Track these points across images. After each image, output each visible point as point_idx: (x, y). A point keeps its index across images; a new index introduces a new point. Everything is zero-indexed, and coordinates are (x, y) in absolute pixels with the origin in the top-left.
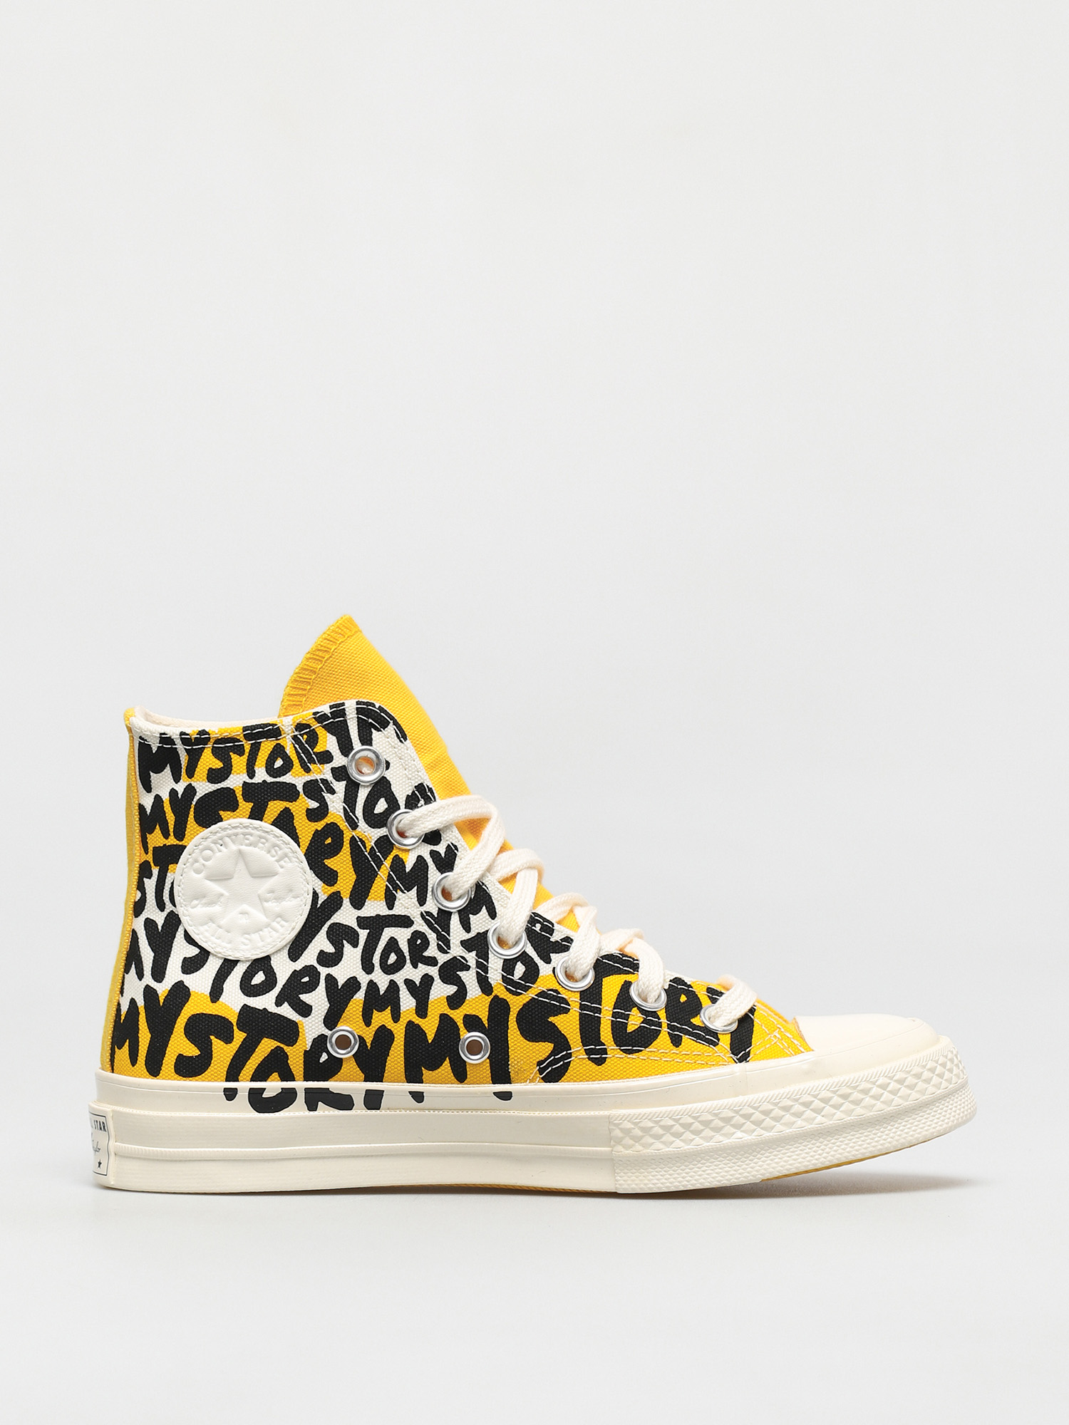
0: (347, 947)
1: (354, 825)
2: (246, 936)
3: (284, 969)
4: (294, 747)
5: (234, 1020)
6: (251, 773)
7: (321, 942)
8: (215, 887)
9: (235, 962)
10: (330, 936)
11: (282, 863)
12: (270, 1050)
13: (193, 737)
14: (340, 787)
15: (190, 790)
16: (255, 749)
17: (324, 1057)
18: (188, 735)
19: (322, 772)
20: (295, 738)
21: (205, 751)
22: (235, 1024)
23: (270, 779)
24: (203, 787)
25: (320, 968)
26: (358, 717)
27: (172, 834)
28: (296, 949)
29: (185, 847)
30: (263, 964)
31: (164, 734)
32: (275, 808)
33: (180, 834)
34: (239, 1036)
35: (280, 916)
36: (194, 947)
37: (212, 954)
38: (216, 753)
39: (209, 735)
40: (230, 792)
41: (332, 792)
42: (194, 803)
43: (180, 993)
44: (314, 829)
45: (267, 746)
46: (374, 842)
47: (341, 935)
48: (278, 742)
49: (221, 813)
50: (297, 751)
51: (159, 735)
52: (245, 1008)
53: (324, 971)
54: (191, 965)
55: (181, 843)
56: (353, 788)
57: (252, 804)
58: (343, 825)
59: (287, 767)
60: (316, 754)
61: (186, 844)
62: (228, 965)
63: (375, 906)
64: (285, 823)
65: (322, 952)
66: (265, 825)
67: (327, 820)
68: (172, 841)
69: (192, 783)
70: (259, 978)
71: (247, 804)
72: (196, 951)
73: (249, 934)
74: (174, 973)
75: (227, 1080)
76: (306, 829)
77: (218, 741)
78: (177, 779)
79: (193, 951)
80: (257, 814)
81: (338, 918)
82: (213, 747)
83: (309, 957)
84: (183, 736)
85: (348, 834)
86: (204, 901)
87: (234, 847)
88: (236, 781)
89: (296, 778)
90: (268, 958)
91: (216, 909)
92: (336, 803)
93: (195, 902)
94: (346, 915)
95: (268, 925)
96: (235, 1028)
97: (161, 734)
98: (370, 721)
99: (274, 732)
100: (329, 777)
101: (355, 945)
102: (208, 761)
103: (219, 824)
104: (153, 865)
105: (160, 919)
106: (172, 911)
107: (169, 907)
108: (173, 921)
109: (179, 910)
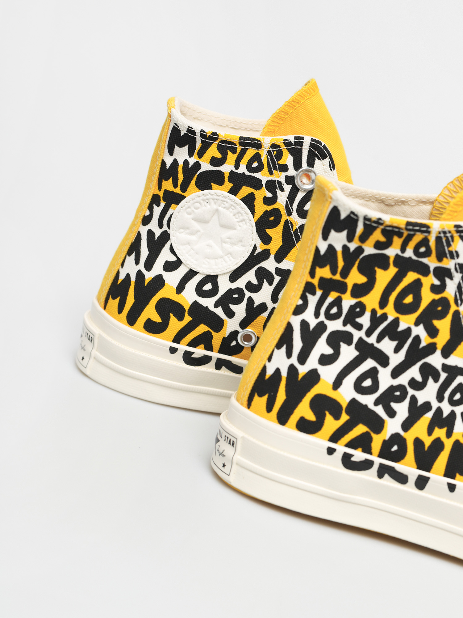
0: (265, 284)
1: (289, 213)
2: (207, 259)
3: (224, 285)
4: (267, 157)
5: (187, 308)
6: (237, 166)
7: (250, 276)
8: (196, 226)
9: (196, 273)
10: (257, 273)
11: (240, 223)
12: (203, 331)
13: (208, 135)
14: (288, 188)
15: (197, 165)
16: (243, 152)
17: (234, 343)
18: (205, 132)
19: (280, 177)
20: (269, 152)
21: (213, 145)
22: (187, 311)
23: (247, 173)
24: (206, 166)
25: (246, 292)
26: (310, 149)
27: (179, 187)
28: (235, 276)
29: (184, 197)
30: (213, 279)
31: (191, 127)
32: (246, 191)
33: (184, 188)
34: (187, 319)
35: (230, 254)
36: (174, 256)
37: (184, 264)
38: (219, 148)
39: (218, 136)
40: (221, 174)
41: (282, 190)
42: (198, 173)
43: (159, 282)
44: (265, 209)
45: (251, 152)
46: (298, 226)
47: (263, 275)
48: (258, 151)
49: (213, 184)
50: (268, 160)
51: (187, 127)
52: (195, 303)
53: (248, 294)
54: (170, 267)
55: (183, 194)
56: (295, 190)
57: (233, 185)
58: (283, 212)
59: (260, 168)
60: (279, 165)
61: (186, 196)
62: (191, 274)
63: (288, 264)
64: (249, 201)
65: (249, 282)
66: (237, 199)
67: (275, 206)
68: (178, 190)
69: (200, 161)
70: (208, 287)
71: (230, 184)
72: (175, 259)
73: (209, 259)
74: (158, 268)
75: (174, 341)
76: (261, 208)
77: (222, 141)
78: (191, 154)
79: (173, 259)
80: (234, 191)
81: (264, 264)
82: (218, 144)
83: (241, 283)
84: (202, 133)
85: (285, 217)
86: (187, 231)
87: (215, 207)
88: (227, 168)
89: (263, 176)
90: (216, 276)
91: (193, 238)
92: (282, 197)
93: (182, 230)
94: (270, 265)
95: (222, 257)
96: (186, 313)
97: (189, 127)
98: (316, 152)
99: (257, 145)
100: (283, 180)
101: (270, 284)
102: (213, 151)
103: (210, 191)
104: (162, 199)
105: (158, 232)
106: (166, 231)
107: (165, 228)
108: (165, 237)
109: (171, 232)
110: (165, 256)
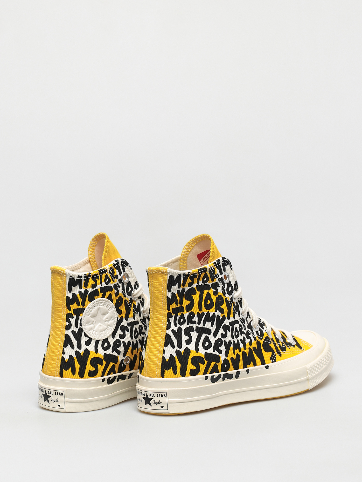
0: (126, 332)
1: (125, 296)
2: (101, 332)
3: (112, 341)
4: (110, 275)
5: (103, 358)
6: (102, 285)
7: (119, 332)
8: (92, 319)
9: (99, 341)
10: (121, 330)
11: (109, 310)
12: (111, 366)
13: (87, 275)
14: (120, 285)
15: (86, 291)
16: (101, 276)
17: (123, 365)
18: (86, 275)
19: (117, 281)
20: (110, 272)
21: (90, 279)
22: (103, 359)
23: (106, 285)
24: (90, 290)
25: (121, 340)
26: (122, 264)
27: (81, 305)
28: (113, 335)
29: (85, 308)
30: (106, 340)
31: (80, 275)
32: (108, 293)
33: (83, 304)
34: (105, 363)
35: (109, 325)
37: (93, 339)
38: (93, 279)
39: (91, 274)
40: (97, 290)
41: (119, 287)
42: (88, 295)
43: (87, 352)
45: (104, 275)
46: (129, 300)
47: (124, 329)
48: (106, 274)
49: (95, 297)
51: (78, 276)
52: (105, 354)
53: (122, 340)
54: (88, 343)
55: (83, 307)
56: (123, 285)
57: (102, 293)
58: (123, 296)
60: (115, 276)
61: (85, 307)
62: (97, 342)
63: (131, 320)
64: (110, 298)
65: (120, 334)
66: (105, 299)
67: (119, 296)
68: (81, 307)
69: (87, 289)
70: (106, 345)
71: (101, 293)
72: (88, 339)
73: (102, 332)
74: (84, 347)
75: (102, 376)
76: (115, 298)
77: (93, 276)
78: (81, 288)
79: (87, 339)
80: (103, 296)
81: (122, 324)
82: (92, 278)
83: (117, 337)
84: (85, 275)
86: (90, 323)
87: (98, 307)
88: (98, 287)
89: (112, 284)
90: (107, 338)
91: (93, 325)
93: (87, 324)
94: (124, 323)
95: (106, 329)
96: (103, 360)
97: (79, 275)
98: (124, 264)
99: (105, 271)
101: (128, 332)
102: (91, 282)
103: (95, 300)
104: (73, 314)
105: (76, 330)
106: (80, 328)
107: (79, 326)
108: (81, 330)
109: (83, 327)
110: (84, 339)
